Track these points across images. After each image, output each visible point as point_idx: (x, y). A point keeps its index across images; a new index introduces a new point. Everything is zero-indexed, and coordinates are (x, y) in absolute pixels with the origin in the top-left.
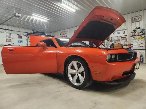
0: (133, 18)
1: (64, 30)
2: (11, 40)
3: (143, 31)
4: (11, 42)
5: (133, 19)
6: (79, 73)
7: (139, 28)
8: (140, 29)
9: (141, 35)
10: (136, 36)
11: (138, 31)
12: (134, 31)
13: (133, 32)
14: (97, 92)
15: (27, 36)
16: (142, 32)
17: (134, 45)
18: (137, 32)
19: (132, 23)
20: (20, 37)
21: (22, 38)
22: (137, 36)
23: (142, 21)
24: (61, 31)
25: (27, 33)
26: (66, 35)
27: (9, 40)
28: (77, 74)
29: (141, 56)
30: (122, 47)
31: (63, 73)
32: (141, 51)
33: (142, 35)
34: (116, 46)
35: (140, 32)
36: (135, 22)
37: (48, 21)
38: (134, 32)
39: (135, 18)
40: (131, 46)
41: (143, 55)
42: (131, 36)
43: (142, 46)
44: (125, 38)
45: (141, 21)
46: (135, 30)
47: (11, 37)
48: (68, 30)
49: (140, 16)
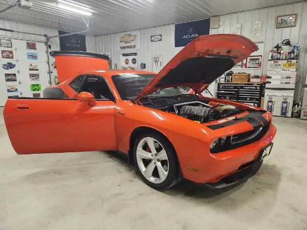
0: (280, 19)
1: (129, 33)
2: (11, 52)
3: (295, 50)
4: (13, 58)
5: (279, 22)
6: (158, 160)
7: (288, 43)
8: (290, 45)
9: (291, 59)
10: (279, 59)
11: (286, 49)
12: (278, 47)
13: (275, 49)
14: (189, 198)
15: (46, 44)
16: (293, 52)
17: (274, 80)
18: (282, 52)
19: (276, 30)
20: (31, 46)
21: (36, 49)
22: (282, 60)
23: (297, 28)
24: (123, 35)
25: (45, 36)
26: (132, 44)
27: (7, 53)
28: (154, 161)
29: (283, 102)
30: (249, 81)
31: (126, 152)
32: (285, 93)
33: (293, 59)
34: (236, 77)
35: (289, 53)
36: (281, 28)
37: (93, 14)
38: (278, 50)
39: (283, 18)
40: (267, 80)
41: (287, 101)
42: (270, 59)
43: (289, 83)
44: (257, 62)
45: (295, 26)
46: (279, 45)
47: (11, 47)
48: (138, 33)
49: (293, 15)
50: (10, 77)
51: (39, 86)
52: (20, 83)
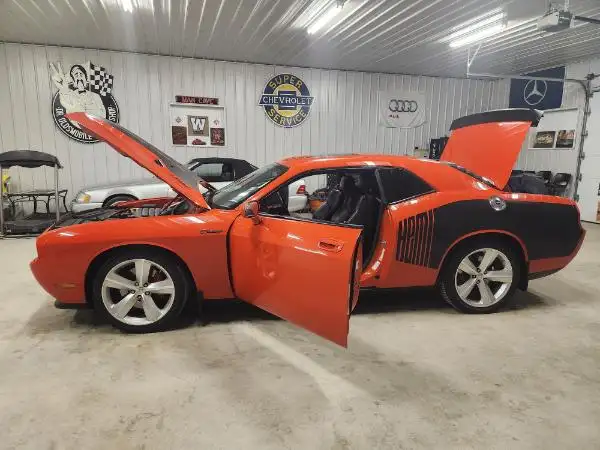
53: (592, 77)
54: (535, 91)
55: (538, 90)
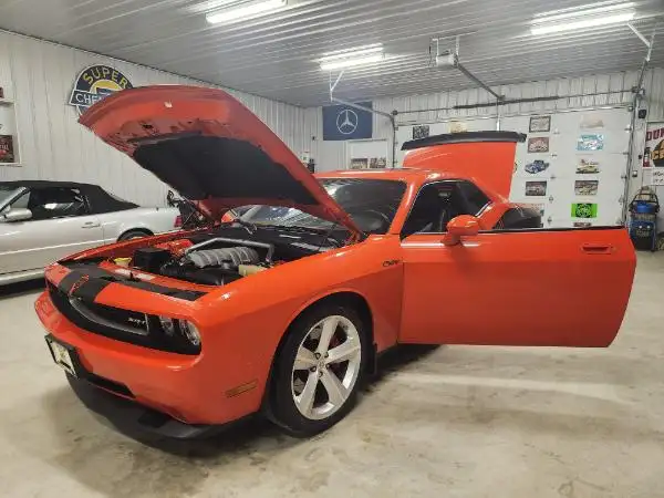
4: (548, 151)
27: (539, 143)
47: (548, 130)
50: (534, 188)
51: (593, 207)
52: (551, 199)
53: (395, 113)
54: (347, 122)
55: (350, 120)
